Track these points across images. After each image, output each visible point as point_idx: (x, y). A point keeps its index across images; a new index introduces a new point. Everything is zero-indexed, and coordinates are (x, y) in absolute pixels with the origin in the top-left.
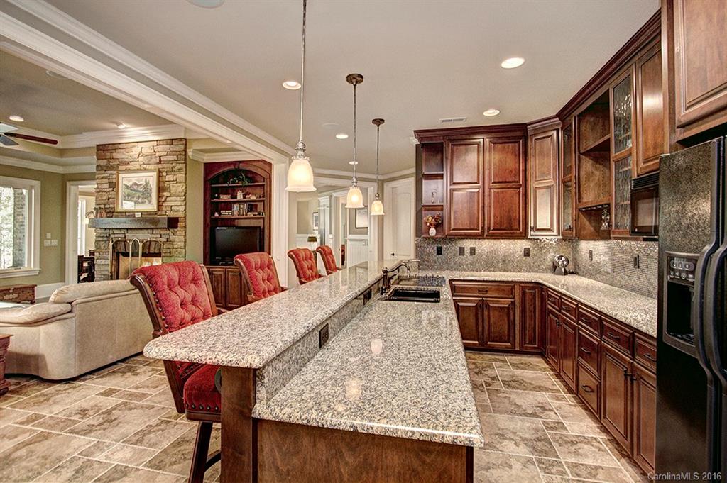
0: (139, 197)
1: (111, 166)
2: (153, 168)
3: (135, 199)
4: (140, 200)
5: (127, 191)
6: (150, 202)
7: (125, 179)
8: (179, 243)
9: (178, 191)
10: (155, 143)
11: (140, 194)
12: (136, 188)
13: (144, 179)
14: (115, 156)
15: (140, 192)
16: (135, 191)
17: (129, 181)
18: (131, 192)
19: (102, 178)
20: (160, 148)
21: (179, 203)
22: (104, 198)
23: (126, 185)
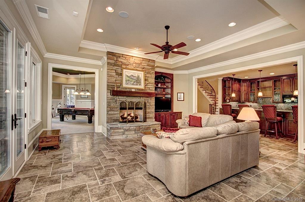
0: (134, 82)
1: (117, 64)
2: (140, 70)
3: (132, 83)
4: (135, 83)
5: (128, 78)
6: (140, 85)
7: (126, 73)
8: (153, 103)
9: (152, 82)
10: (142, 59)
11: (135, 81)
12: (132, 77)
13: (137, 74)
14: (119, 60)
15: (134, 79)
16: (132, 79)
17: (129, 74)
18: (130, 79)
19: (112, 69)
20: (144, 62)
21: (153, 87)
22: (114, 80)
23: (127, 76)
